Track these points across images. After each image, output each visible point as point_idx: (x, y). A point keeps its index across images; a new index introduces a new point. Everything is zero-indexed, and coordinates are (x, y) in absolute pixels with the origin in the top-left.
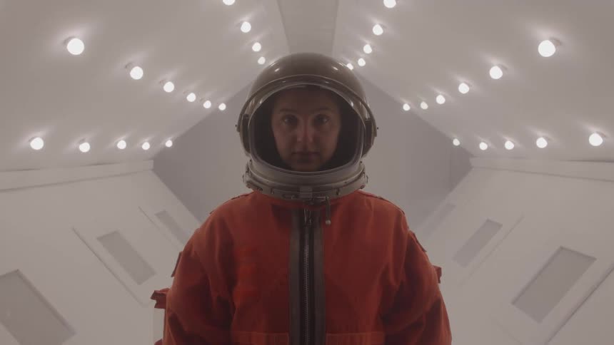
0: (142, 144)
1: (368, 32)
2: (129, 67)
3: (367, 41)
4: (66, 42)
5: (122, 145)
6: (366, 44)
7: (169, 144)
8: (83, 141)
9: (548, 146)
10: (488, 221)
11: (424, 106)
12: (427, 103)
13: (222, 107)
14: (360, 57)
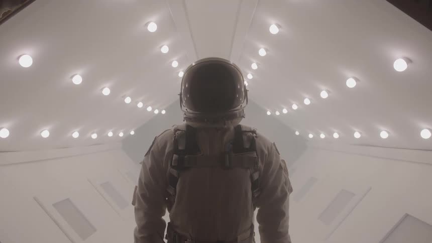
0: (119, 133)
1: (255, 52)
3: (254, 61)
4: (102, 89)
5: (110, 134)
6: (253, 62)
7: (132, 133)
8: (93, 133)
11: (278, 113)
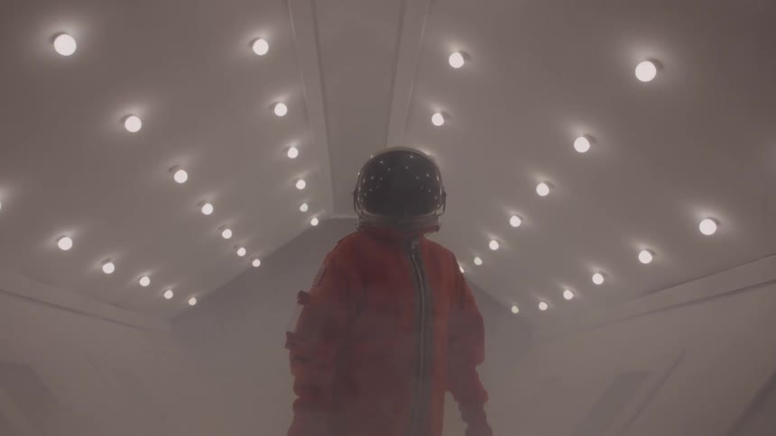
2: (173, 170)
4: (124, 119)
5: (145, 281)
9: (604, 283)
11: (478, 261)
12: (481, 258)
13: (257, 263)
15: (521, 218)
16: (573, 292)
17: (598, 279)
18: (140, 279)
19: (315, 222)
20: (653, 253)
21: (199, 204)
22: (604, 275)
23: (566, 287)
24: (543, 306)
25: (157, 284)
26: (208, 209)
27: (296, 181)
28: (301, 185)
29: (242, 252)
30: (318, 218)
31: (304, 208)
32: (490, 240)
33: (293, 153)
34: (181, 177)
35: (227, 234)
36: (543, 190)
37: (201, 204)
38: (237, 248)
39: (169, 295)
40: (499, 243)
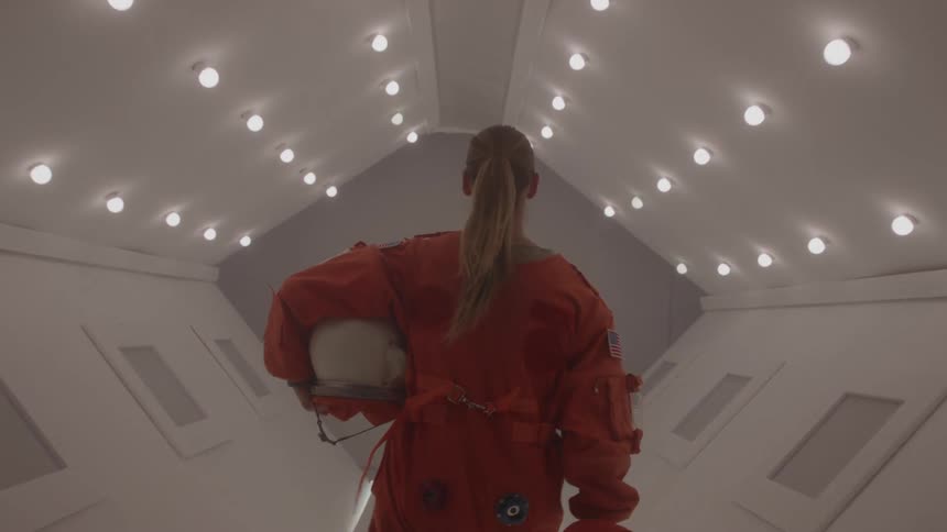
0: (204, 231)
1: (562, 65)
2: (198, 67)
3: (557, 91)
5: (173, 220)
6: (556, 95)
7: (246, 241)
8: (114, 195)
9: (825, 252)
10: (729, 375)
11: (637, 203)
12: (642, 198)
13: (332, 192)
14: (545, 125)
15: (710, 152)
16: (773, 258)
17: (816, 246)
18: (166, 216)
19: (413, 138)
20: (915, 220)
21: (242, 116)
22: (826, 241)
23: (762, 250)
24: (724, 270)
25: (190, 221)
26: (255, 124)
27: (385, 83)
28: (393, 88)
29: (310, 179)
30: (417, 132)
31: (397, 119)
32: (660, 178)
33: (380, 44)
34: (209, 78)
35: (287, 156)
36: (754, 116)
37: (247, 116)
38: (303, 172)
39: (210, 234)
40: (672, 182)
